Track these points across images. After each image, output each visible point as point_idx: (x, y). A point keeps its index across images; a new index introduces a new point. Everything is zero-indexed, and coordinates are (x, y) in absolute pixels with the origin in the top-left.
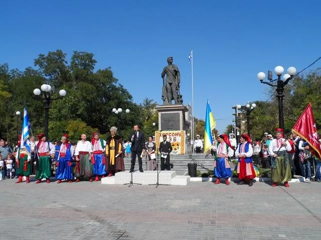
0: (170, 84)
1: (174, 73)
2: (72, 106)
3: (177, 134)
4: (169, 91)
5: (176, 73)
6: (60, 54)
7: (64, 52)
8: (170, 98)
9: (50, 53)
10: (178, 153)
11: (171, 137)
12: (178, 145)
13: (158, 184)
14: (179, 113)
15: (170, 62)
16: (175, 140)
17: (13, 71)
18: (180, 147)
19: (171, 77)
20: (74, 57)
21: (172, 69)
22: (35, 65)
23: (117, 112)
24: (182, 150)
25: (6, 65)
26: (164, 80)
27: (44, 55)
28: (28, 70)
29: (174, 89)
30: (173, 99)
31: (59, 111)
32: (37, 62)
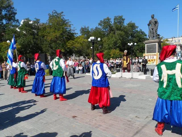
0: (152, 29)
1: (155, 23)
2: (114, 43)
3: (154, 55)
4: (152, 32)
5: (156, 22)
6: (108, 19)
7: (110, 18)
8: (152, 36)
9: (104, 19)
10: (154, 64)
11: (151, 56)
12: (154, 60)
13: (132, 78)
14: (156, 44)
15: (153, 17)
16: (153, 58)
17: (91, 29)
18: (155, 61)
19: (153, 25)
20: (115, 19)
21: (153, 21)
22: (99, 26)
23: (130, 45)
24: (157, 62)
25: (88, 27)
26: (149, 27)
27: (102, 21)
28: (96, 28)
29: (154, 32)
30: (154, 37)
31: (109, 46)
32: (99, 24)
